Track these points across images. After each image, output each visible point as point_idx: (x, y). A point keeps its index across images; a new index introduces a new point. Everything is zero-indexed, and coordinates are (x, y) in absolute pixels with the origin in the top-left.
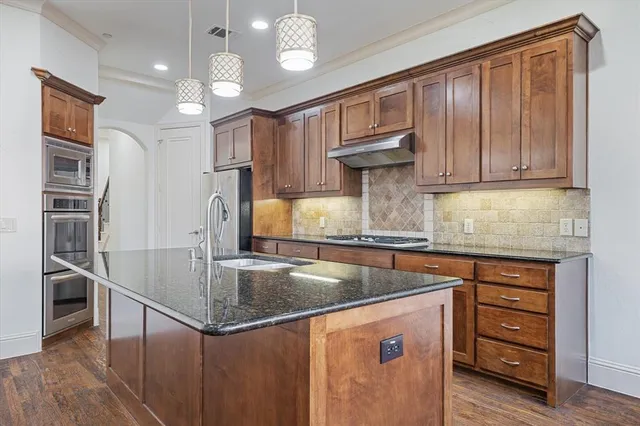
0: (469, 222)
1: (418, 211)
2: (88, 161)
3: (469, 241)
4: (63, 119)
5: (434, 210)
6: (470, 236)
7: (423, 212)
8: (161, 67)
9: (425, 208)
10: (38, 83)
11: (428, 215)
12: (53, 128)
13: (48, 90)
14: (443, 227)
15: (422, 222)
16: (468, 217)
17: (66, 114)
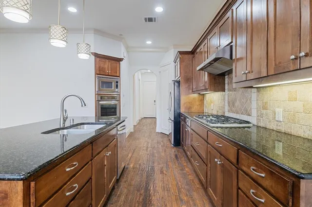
0: (280, 112)
1: (248, 101)
2: (117, 82)
3: (279, 128)
4: (105, 69)
5: (257, 100)
6: (279, 124)
7: (251, 102)
8: (149, 42)
9: (252, 99)
10: (93, 57)
11: (254, 105)
12: (100, 72)
13: (98, 59)
14: (262, 114)
15: (251, 109)
16: (278, 107)
17: (106, 66)
